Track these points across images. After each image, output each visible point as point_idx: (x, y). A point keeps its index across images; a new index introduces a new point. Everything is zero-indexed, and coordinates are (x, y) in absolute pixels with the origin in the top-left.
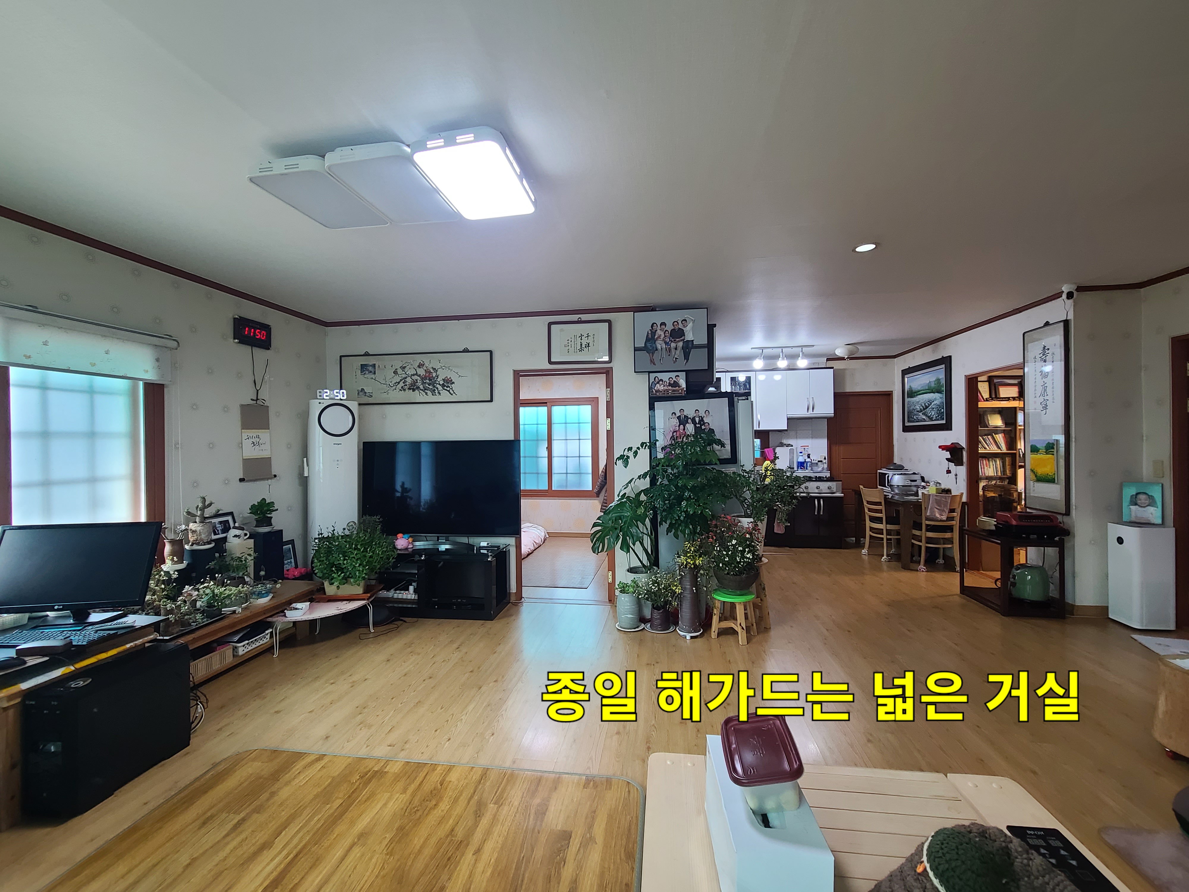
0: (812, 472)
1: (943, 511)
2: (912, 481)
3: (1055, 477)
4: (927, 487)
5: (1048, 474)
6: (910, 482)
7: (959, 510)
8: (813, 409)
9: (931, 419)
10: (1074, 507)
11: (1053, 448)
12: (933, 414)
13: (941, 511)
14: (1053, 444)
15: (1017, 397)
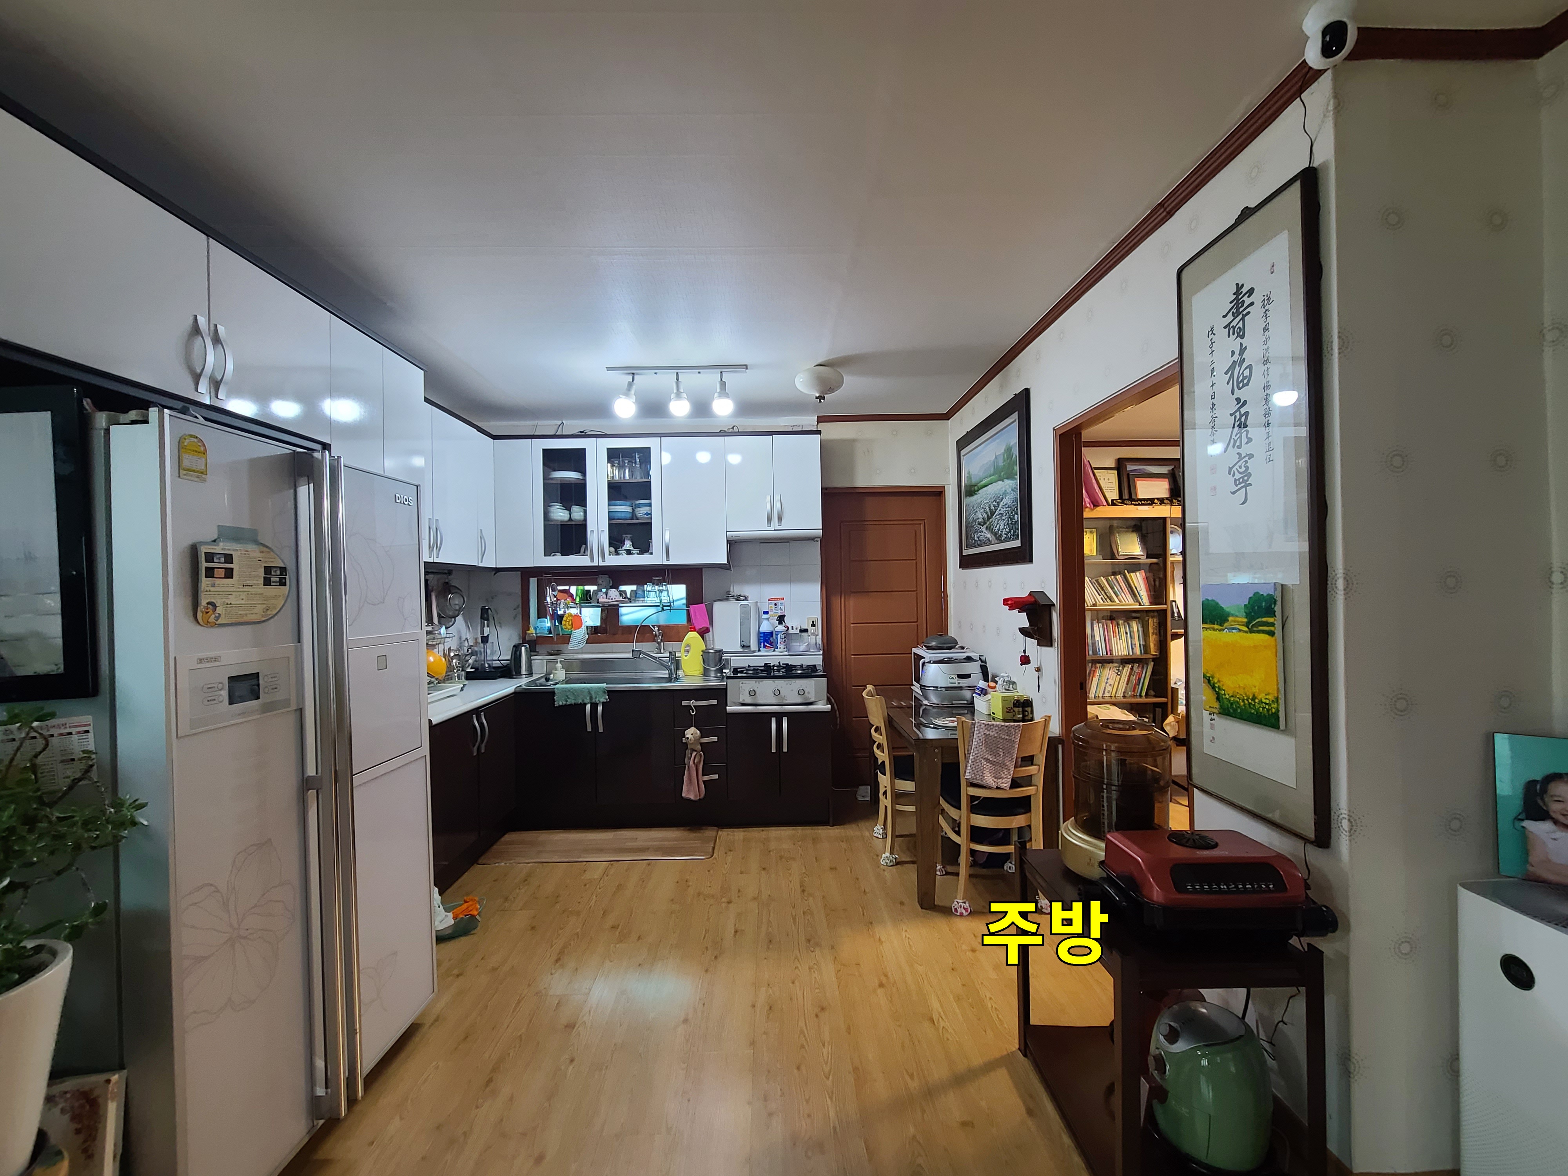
0: (786, 653)
1: (1003, 765)
2: (960, 676)
3: (1278, 710)
4: (990, 690)
5: (1254, 699)
6: (956, 680)
7: (1041, 759)
8: (780, 519)
9: (999, 539)
10: (1345, 824)
11: (1272, 614)
12: (1002, 527)
13: (998, 767)
14: (1272, 600)
15: (1167, 499)
